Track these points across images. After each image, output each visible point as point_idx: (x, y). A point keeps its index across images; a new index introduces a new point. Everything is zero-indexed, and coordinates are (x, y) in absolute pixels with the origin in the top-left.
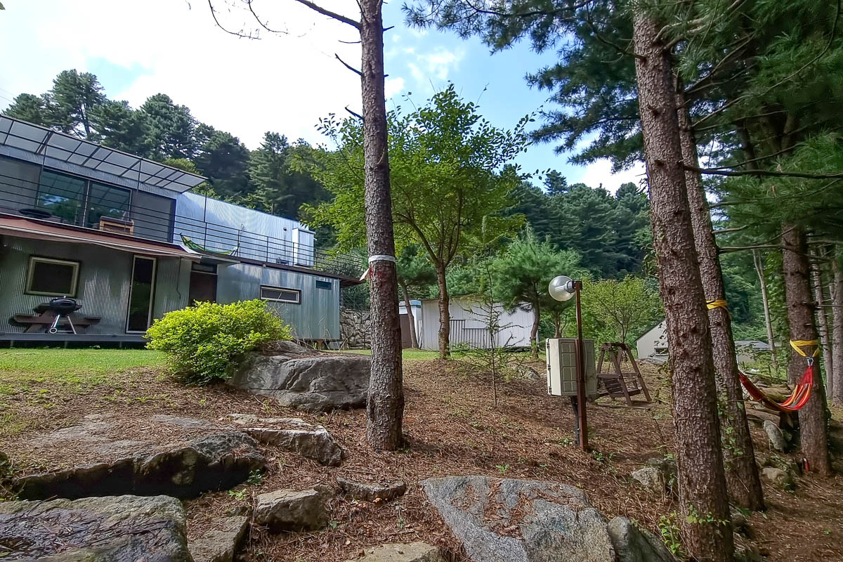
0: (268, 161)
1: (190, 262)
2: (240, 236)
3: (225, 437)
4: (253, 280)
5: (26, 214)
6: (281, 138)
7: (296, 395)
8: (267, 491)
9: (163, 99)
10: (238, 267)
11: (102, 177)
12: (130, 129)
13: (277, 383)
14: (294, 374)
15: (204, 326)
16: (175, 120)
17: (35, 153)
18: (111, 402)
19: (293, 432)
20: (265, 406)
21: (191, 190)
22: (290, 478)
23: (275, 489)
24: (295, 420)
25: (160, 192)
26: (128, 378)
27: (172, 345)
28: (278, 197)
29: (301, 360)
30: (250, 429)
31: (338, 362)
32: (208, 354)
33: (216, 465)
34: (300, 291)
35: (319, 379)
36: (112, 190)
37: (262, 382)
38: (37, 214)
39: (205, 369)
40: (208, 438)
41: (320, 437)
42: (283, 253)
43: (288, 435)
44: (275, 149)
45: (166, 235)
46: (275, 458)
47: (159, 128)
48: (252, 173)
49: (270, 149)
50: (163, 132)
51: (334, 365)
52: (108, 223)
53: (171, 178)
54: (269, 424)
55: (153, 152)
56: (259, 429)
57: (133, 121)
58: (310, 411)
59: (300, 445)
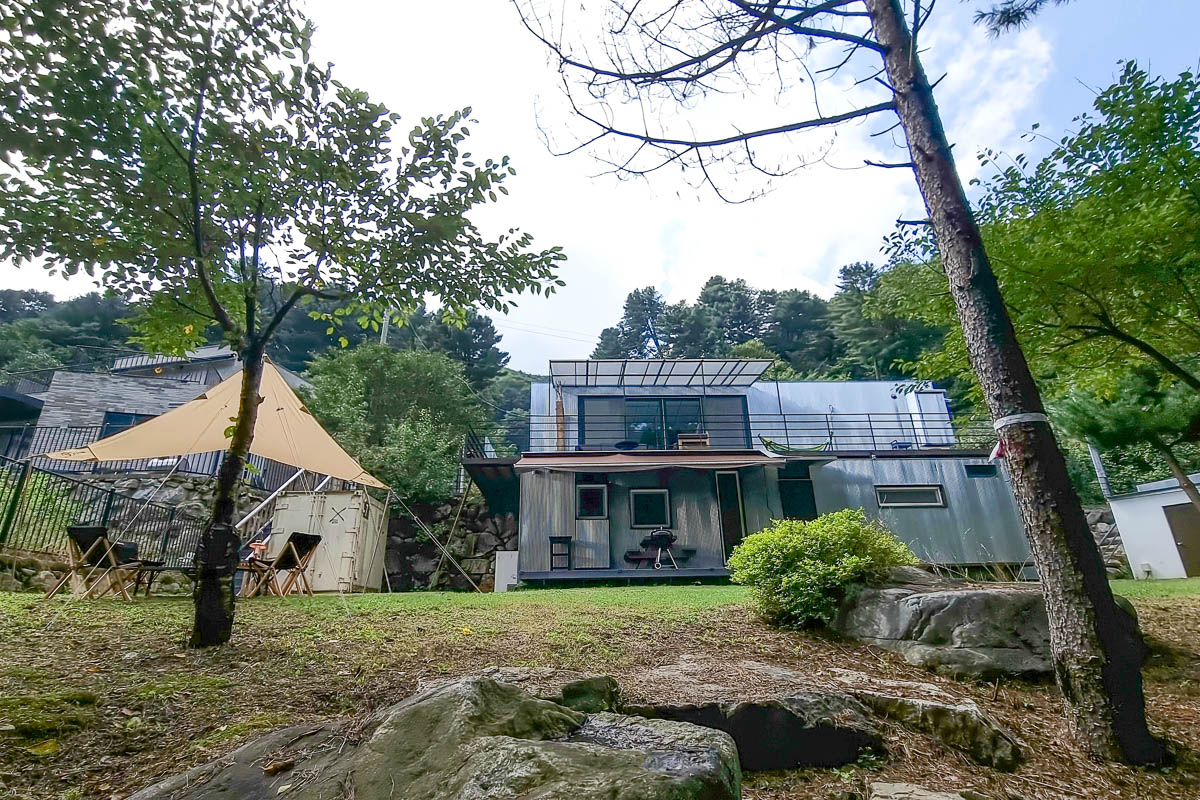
0: (853, 306)
1: (775, 469)
2: (829, 423)
3: (820, 695)
4: (862, 481)
5: (619, 448)
6: (864, 268)
7: (931, 649)
8: (886, 780)
9: (717, 281)
10: (836, 464)
11: (671, 392)
12: (692, 327)
13: (897, 629)
14: (923, 615)
15: (785, 551)
16: (732, 299)
17: (618, 386)
18: (703, 643)
19: (920, 702)
20: (883, 664)
21: (760, 377)
22: (923, 771)
23: (900, 780)
24: (926, 686)
25: (729, 392)
26: (718, 616)
27: (756, 576)
28: (880, 350)
29: (930, 595)
30: (858, 691)
31: (996, 598)
32: (796, 587)
33: (811, 728)
34: (941, 487)
35: (967, 626)
36: (684, 402)
37: (875, 627)
38: (627, 447)
39: (796, 607)
40: (798, 693)
41: (964, 716)
42: (899, 432)
43: (913, 706)
44: (859, 285)
45: (742, 441)
46: (897, 738)
47: (719, 315)
48: (836, 328)
49: (853, 288)
50: (723, 318)
51: (990, 604)
52: (685, 441)
53: (735, 372)
54: (887, 687)
55: (719, 344)
56: (871, 693)
57: (693, 318)
58: (960, 677)
59: (936, 725)
